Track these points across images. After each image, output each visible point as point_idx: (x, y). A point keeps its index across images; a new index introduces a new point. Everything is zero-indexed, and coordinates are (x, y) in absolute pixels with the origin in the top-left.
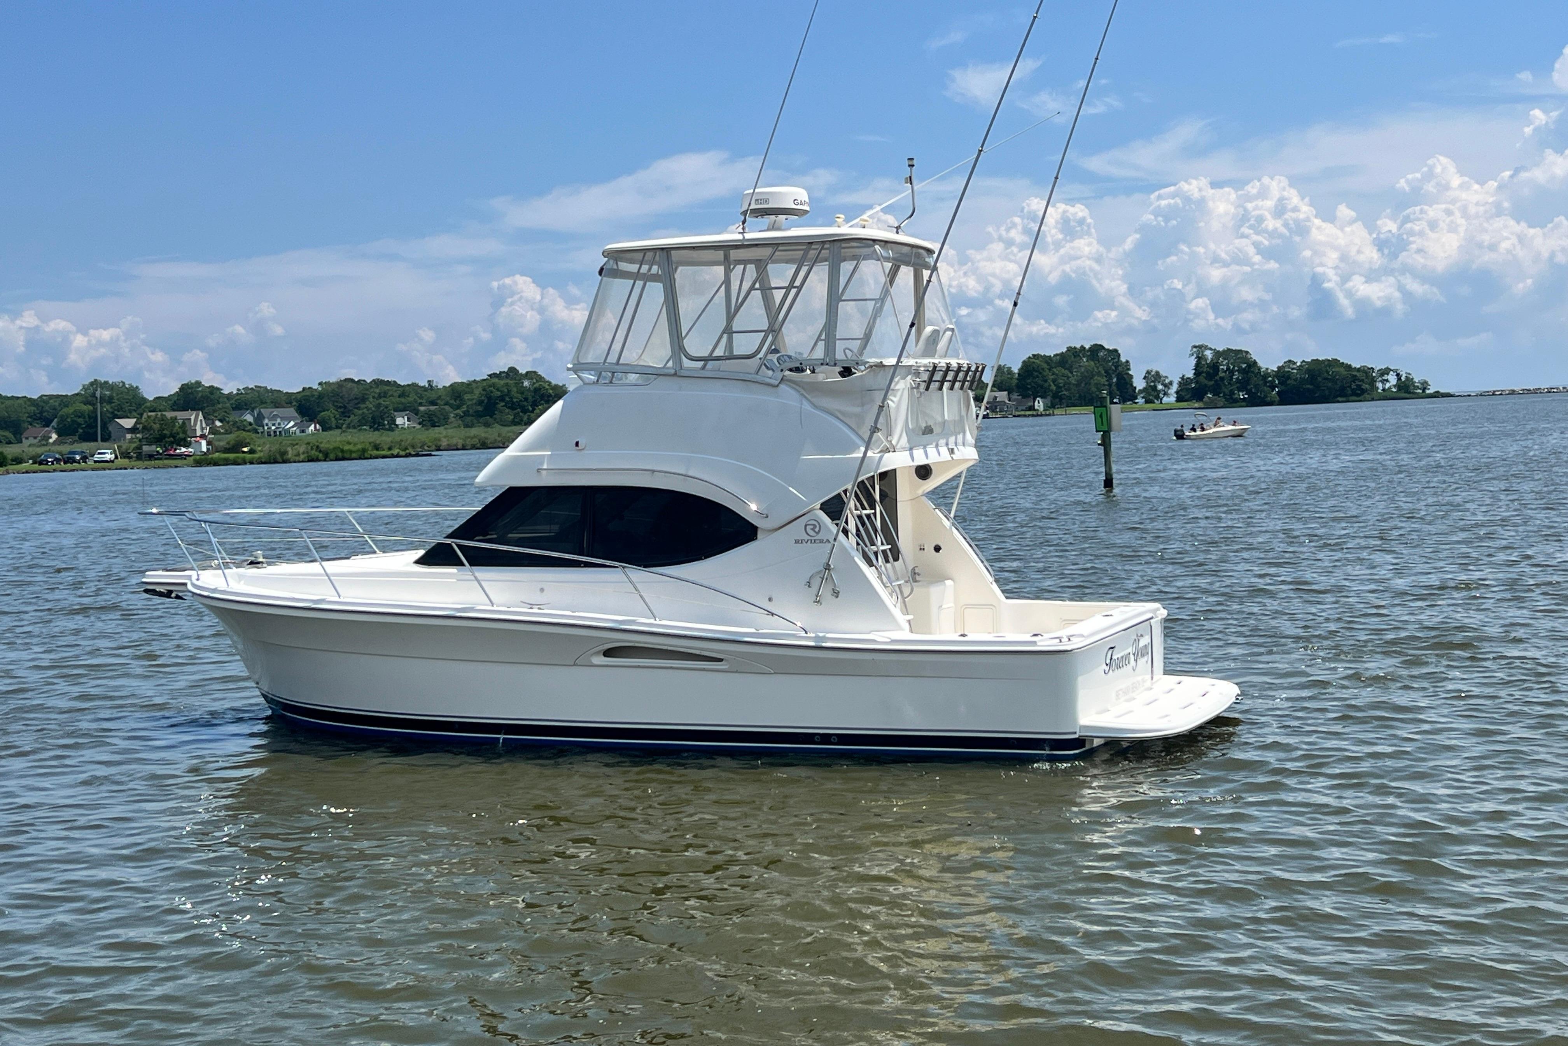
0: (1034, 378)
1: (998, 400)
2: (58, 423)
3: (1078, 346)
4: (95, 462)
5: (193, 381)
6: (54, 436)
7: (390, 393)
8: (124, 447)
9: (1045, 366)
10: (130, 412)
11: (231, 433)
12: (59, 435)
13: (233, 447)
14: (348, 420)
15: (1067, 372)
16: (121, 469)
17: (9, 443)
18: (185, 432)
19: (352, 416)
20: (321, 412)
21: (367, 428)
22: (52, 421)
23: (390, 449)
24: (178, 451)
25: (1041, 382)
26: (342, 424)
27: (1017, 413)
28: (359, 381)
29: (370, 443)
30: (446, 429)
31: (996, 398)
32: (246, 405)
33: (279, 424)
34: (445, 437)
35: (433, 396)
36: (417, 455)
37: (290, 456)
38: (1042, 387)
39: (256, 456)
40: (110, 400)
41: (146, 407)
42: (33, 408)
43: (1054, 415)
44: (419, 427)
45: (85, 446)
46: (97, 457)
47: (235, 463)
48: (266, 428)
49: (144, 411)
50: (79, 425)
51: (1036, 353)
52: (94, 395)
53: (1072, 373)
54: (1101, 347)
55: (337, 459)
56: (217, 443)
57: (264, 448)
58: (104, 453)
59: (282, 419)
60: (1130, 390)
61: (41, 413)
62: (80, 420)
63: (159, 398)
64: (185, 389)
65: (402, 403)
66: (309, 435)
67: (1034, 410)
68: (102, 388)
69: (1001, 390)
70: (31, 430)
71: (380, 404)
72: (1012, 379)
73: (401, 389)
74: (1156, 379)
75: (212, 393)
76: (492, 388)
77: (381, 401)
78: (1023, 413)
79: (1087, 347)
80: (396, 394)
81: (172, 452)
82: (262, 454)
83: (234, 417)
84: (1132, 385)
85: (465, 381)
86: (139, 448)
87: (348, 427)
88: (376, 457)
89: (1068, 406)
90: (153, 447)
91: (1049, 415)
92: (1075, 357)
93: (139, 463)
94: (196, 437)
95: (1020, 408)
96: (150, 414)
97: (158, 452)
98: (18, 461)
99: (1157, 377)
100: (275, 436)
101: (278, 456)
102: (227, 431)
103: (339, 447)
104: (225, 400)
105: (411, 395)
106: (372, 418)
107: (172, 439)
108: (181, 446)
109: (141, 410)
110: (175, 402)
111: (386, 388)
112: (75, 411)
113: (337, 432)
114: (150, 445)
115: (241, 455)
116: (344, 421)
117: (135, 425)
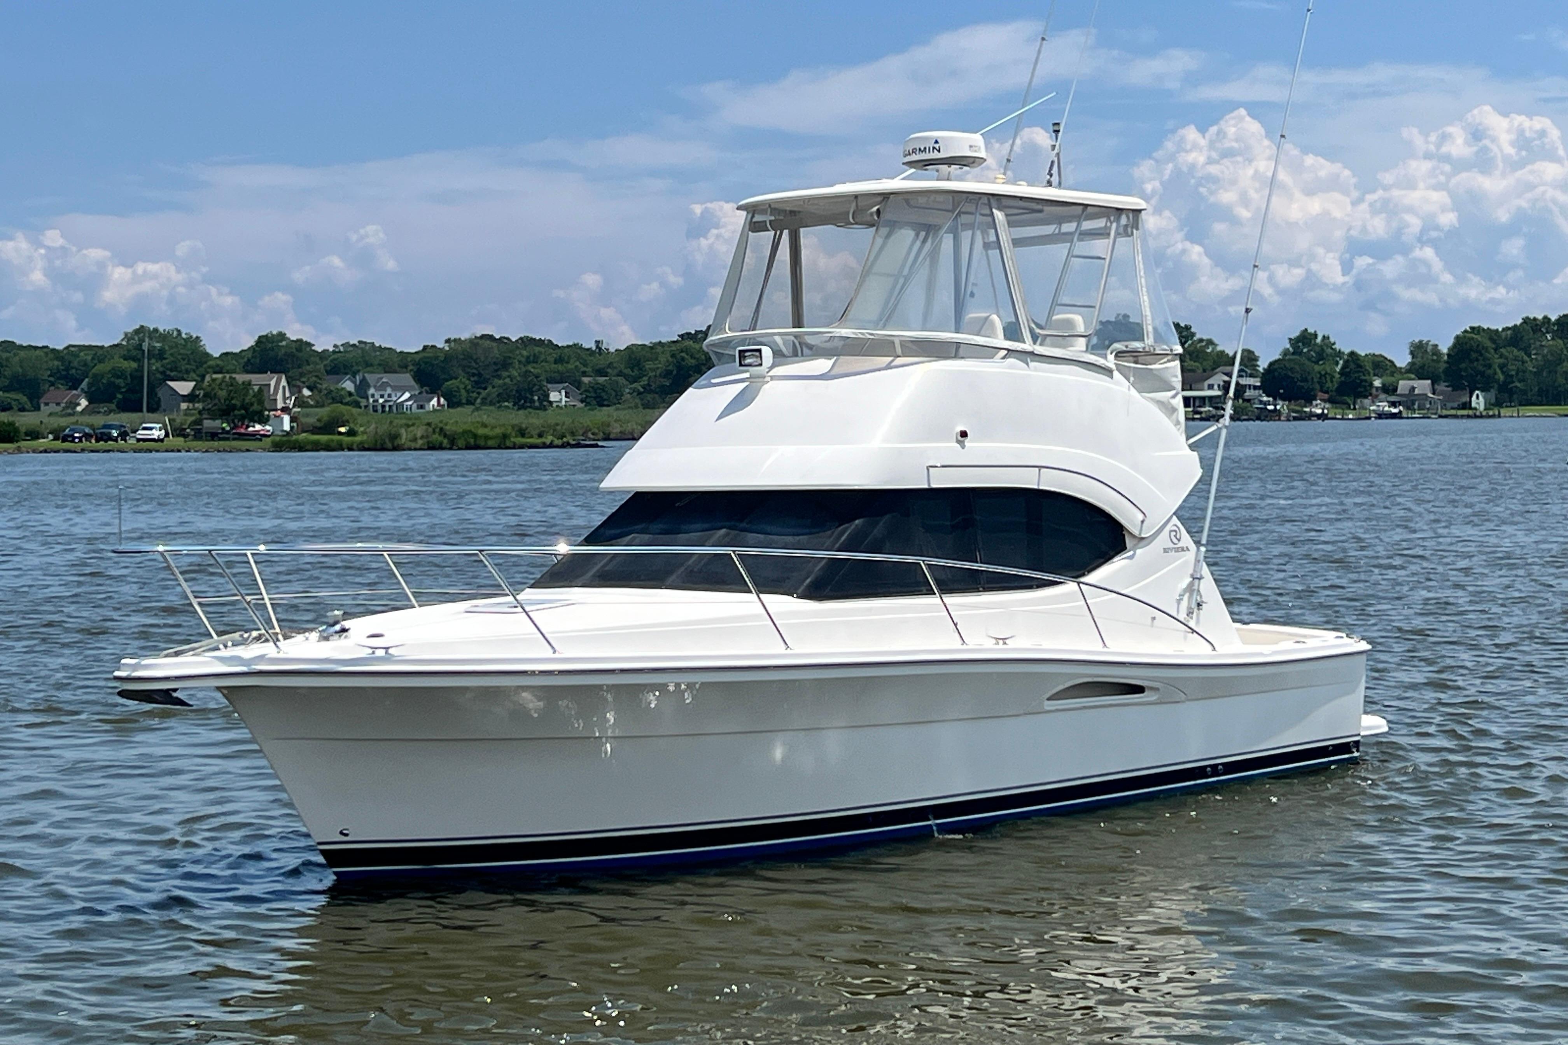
0: (1471, 361)
1: (1416, 392)
2: (90, 385)
3: (1540, 317)
4: (139, 440)
5: (275, 332)
6: (84, 403)
7: (542, 357)
8: (178, 421)
9: (1489, 344)
10: (187, 372)
11: (323, 406)
12: (90, 402)
13: (326, 425)
14: (484, 393)
15: (1521, 354)
16: (172, 451)
17: (22, 410)
18: (261, 402)
19: (490, 388)
20: (447, 380)
21: (510, 405)
22: (83, 380)
23: (541, 436)
24: (251, 429)
25: (1481, 368)
26: (476, 399)
27: (1445, 412)
28: (501, 338)
29: (513, 427)
30: (617, 409)
31: (1413, 388)
32: (345, 367)
33: (390, 396)
34: (616, 421)
35: (602, 362)
36: (578, 446)
37: (403, 441)
38: (1483, 374)
39: (358, 439)
40: (160, 355)
41: (209, 367)
42: (56, 363)
43: (1499, 416)
44: (580, 405)
45: (125, 418)
46: (141, 434)
47: (328, 448)
48: (371, 400)
49: (207, 372)
50: (119, 387)
51: (1476, 325)
52: (139, 347)
53: (1529, 356)
55: (468, 447)
56: (304, 420)
57: (367, 429)
58: (151, 429)
59: (395, 388)
61: (67, 369)
62: (117, 381)
63: (227, 354)
64: (263, 342)
65: (558, 372)
66: (429, 412)
67: (1471, 408)
68: (151, 338)
69: (1421, 377)
70: (52, 393)
71: (528, 372)
72: (1438, 361)
73: (559, 351)
75: (299, 350)
76: (683, 354)
77: (530, 368)
78: (1453, 412)
79: (1553, 318)
80: (551, 359)
81: (242, 431)
82: (365, 437)
83: (328, 383)
85: (647, 343)
86: (199, 422)
87: (484, 403)
88: (522, 447)
89: (1521, 405)
90: (217, 423)
91: (1493, 416)
92: (1534, 332)
93: (198, 444)
94: (276, 410)
95: (1449, 405)
96: (215, 376)
97: (223, 429)
98: (34, 435)
100: (383, 411)
101: (387, 441)
102: (318, 402)
103: (470, 431)
104: (317, 359)
105: (572, 361)
106: (517, 391)
107: (243, 412)
108: (255, 422)
109: (201, 370)
110: (249, 360)
111: (537, 349)
112: (113, 369)
113: (469, 409)
114: (213, 419)
115: (336, 437)
116: (479, 393)
117: (193, 390)
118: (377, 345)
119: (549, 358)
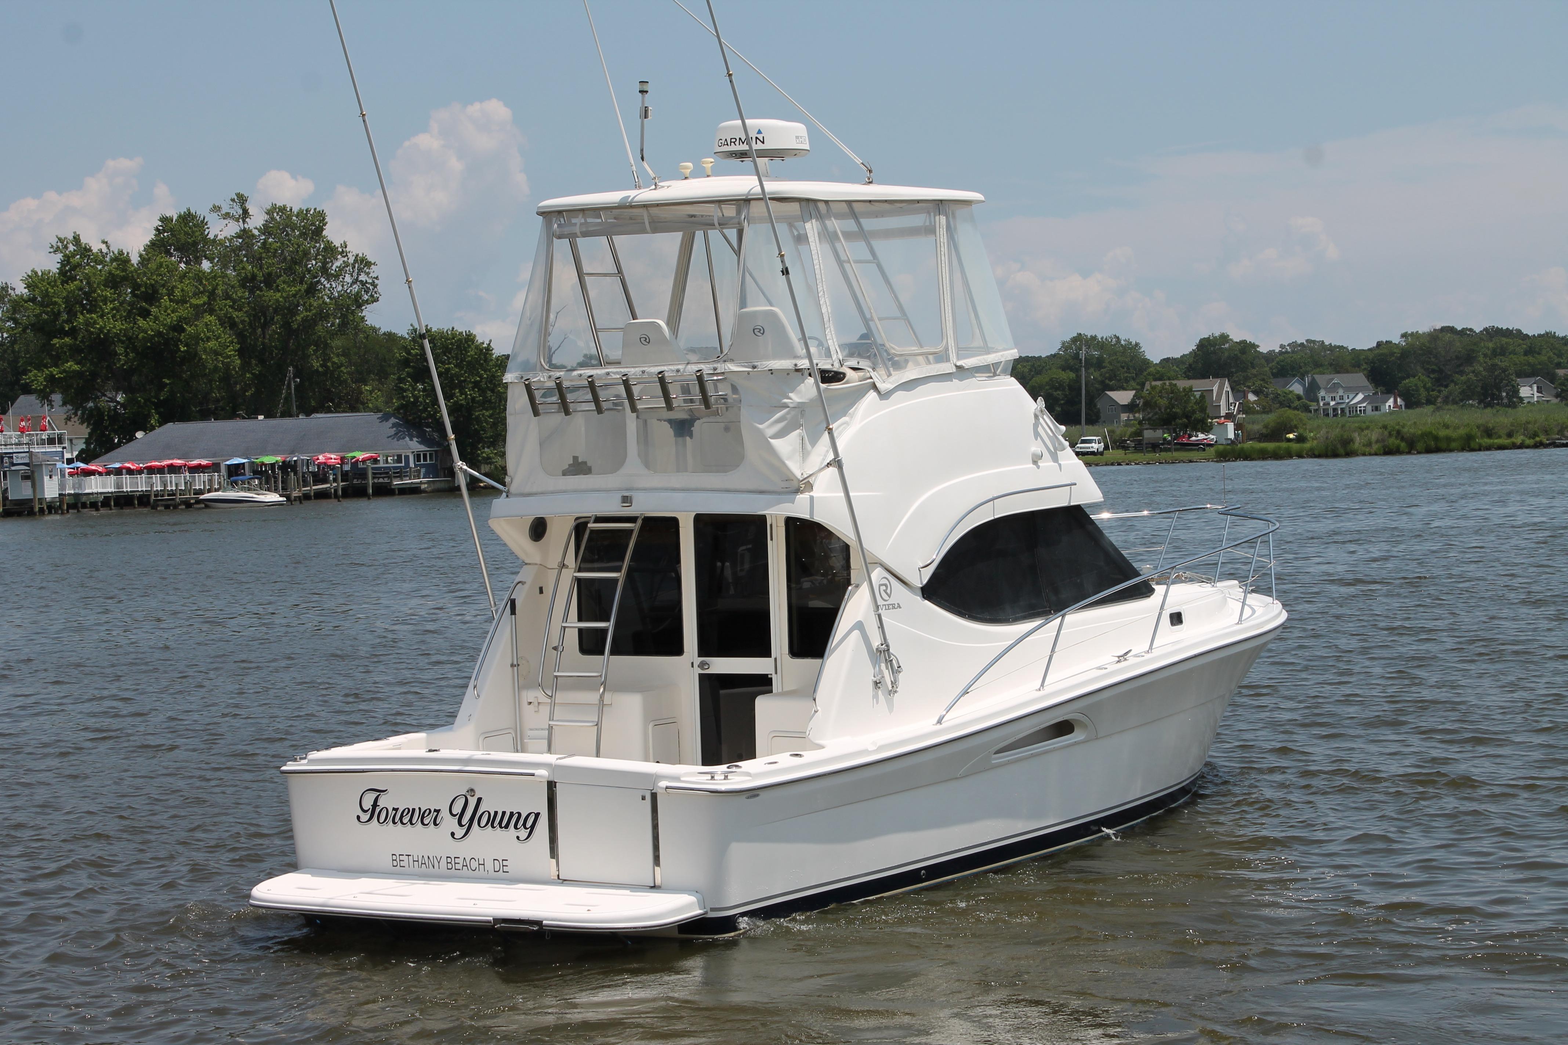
5: (1217, 334)
7: (1511, 348)
8: (1118, 432)
10: (1127, 381)
11: (1270, 411)
13: (1273, 432)
14: (1445, 392)
16: (1112, 464)
18: (1203, 409)
19: (1452, 385)
20: (1404, 379)
21: (1475, 403)
23: (1510, 435)
24: (1194, 438)
26: (1438, 397)
28: (1463, 330)
29: (1478, 427)
32: (1293, 368)
33: (1341, 398)
36: (1554, 445)
37: (1357, 446)
39: (1307, 445)
40: (1099, 364)
41: (1149, 374)
44: (1555, 401)
46: (1080, 448)
47: (1276, 456)
48: (1322, 403)
49: (1147, 380)
50: (1057, 400)
52: (1076, 356)
55: (1429, 451)
56: (1249, 427)
57: (1318, 433)
58: (1090, 442)
59: (1348, 389)
62: (1057, 394)
63: (1167, 360)
64: (1205, 346)
65: (1529, 364)
66: (1385, 414)
68: (1088, 346)
71: (1494, 366)
73: (1529, 341)
75: (1243, 352)
77: (1496, 361)
80: (1520, 350)
81: (1185, 441)
82: (1315, 443)
83: (1274, 387)
86: (1139, 433)
87: (1446, 401)
88: (1488, 448)
90: (1159, 433)
93: (1139, 456)
94: (1220, 417)
96: (1154, 383)
97: (1165, 439)
100: (1335, 415)
101: (1339, 446)
102: (1264, 408)
103: (1430, 433)
104: (1263, 361)
105: (1544, 352)
106: (1482, 388)
107: (1185, 420)
108: (1197, 430)
109: (1142, 378)
110: (1190, 365)
111: (1504, 340)
112: (1051, 380)
113: (1429, 409)
114: (1154, 429)
115: (1284, 445)
116: (1439, 391)
117: (1133, 400)
118: (1327, 343)
119: (1518, 349)
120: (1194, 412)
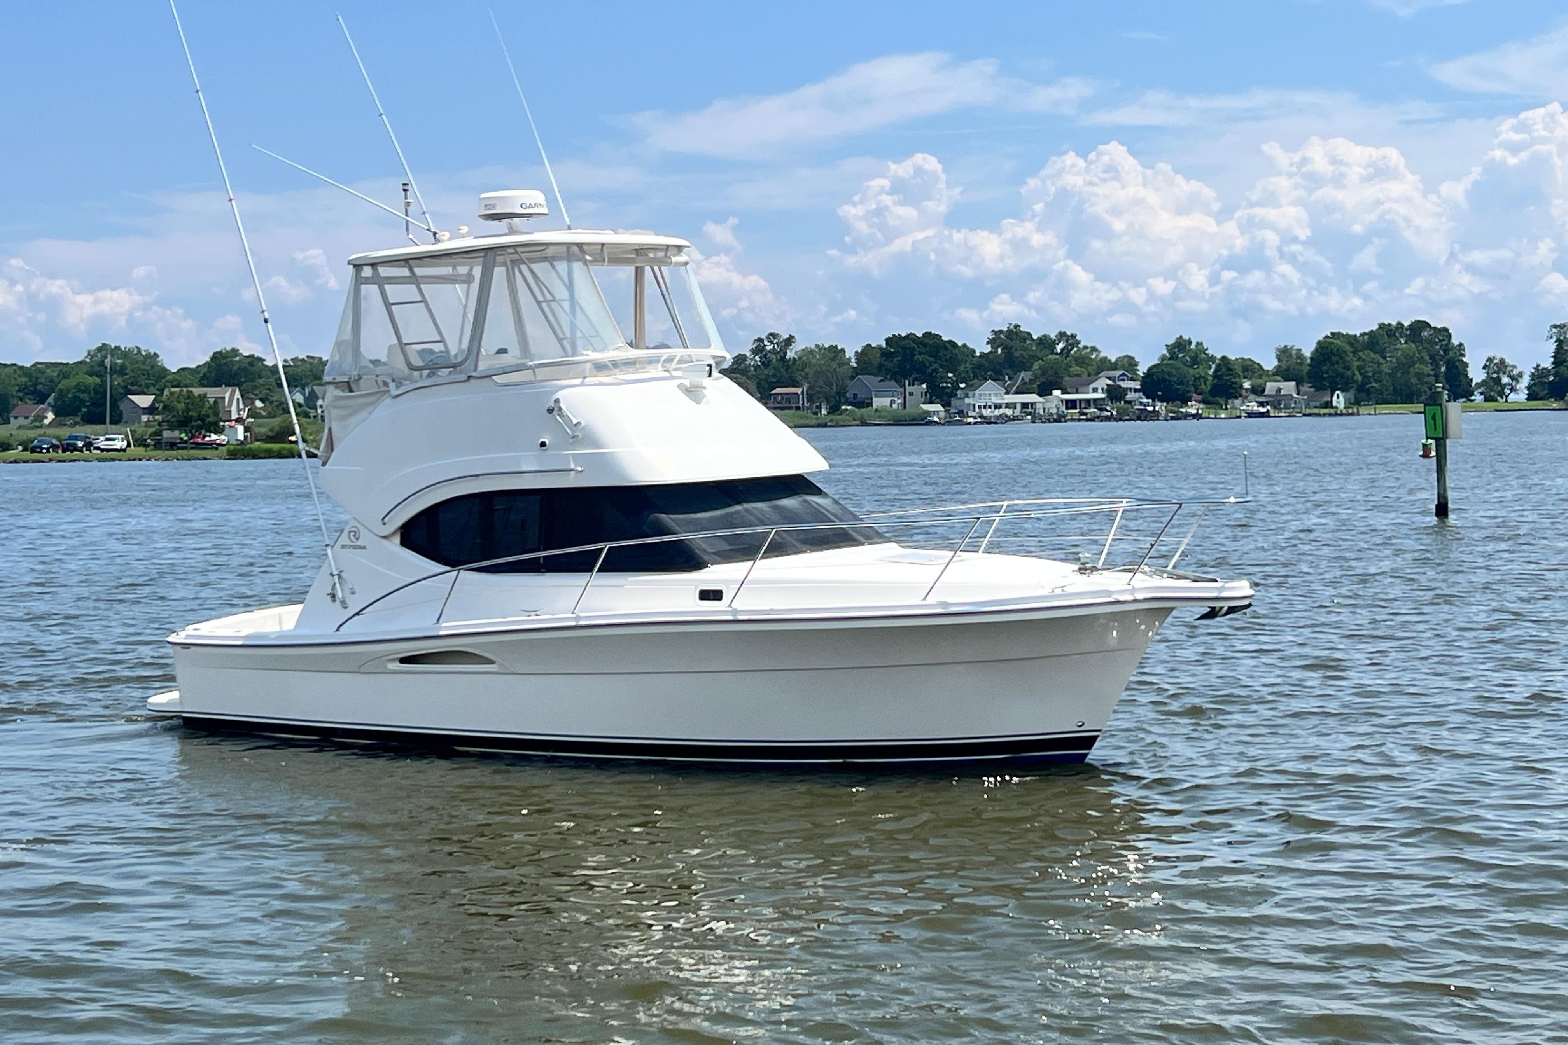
0: (1332, 364)
1: (1282, 392)
2: (56, 399)
3: (1394, 323)
4: (102, 450)
5: (229, 349)
6: (51, 416)
8: (139, 432)
9: (1348, 348)
10: (147, 386)
11: (274, 417)
12: (57, 415)
13: (277, 434)
15: (1377, 357)
16: (134, 460)
18: (217, 414)
22: (49, 396)
24: (207, 439)
25: (1340, 369)
27: (1308, 411)
31: (1279, 390)
38: (1342, 377)
40: (121, 371)
41: (168, 381)
42: (24, 379)
43: (1358, 414)
45: (90, 430)
46: (104, 444)
47: (280, 455)
48: (319, 411)
49: (165, 387)
50: (83, 401)
51: (1336, 331)
52: (102, 363)
53: (1385, 358)
54: (1426, 324)
56: (257, 430)
58: (113, 440)
60: (1464, 382)
61: (35, 385)
62: (82, 396)
63: (183, 369)
64: (218, 358)
67: (1332, 407)
68: (112, 356)
69: (1286, 379)
70: (20, 408)
72: (1301, 364)
74: (1500, 369)
75: (251, 365)
78: (1316, 411)
79: (1406, 324)
81: (199, 440)
84: (1466, 376)
89: (1377, 403)
90: (176, 433)
91: (1352, 414)
92: (1389, 336)
93: (158, 453)
94: (230, 421)
95: (1312, 404)
96: (173, 390)
97: (182, 439)
98: (5, 446)
99: (1502, 366)
102: (269, 413)
104: (269, 373)
107: (200, 423)
108: (211, 432)
109: (161, 384)
110: (205, 374)
112: (78, 384)
114: (172, 430)
115: (287, 446)
117: (153, 403)
120: (208, 416)
